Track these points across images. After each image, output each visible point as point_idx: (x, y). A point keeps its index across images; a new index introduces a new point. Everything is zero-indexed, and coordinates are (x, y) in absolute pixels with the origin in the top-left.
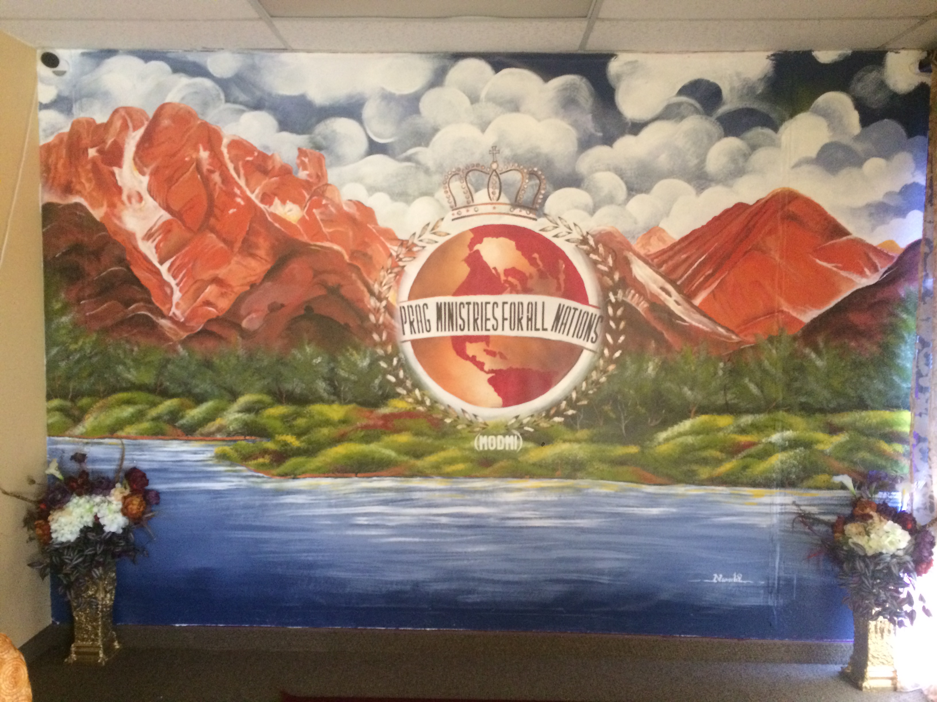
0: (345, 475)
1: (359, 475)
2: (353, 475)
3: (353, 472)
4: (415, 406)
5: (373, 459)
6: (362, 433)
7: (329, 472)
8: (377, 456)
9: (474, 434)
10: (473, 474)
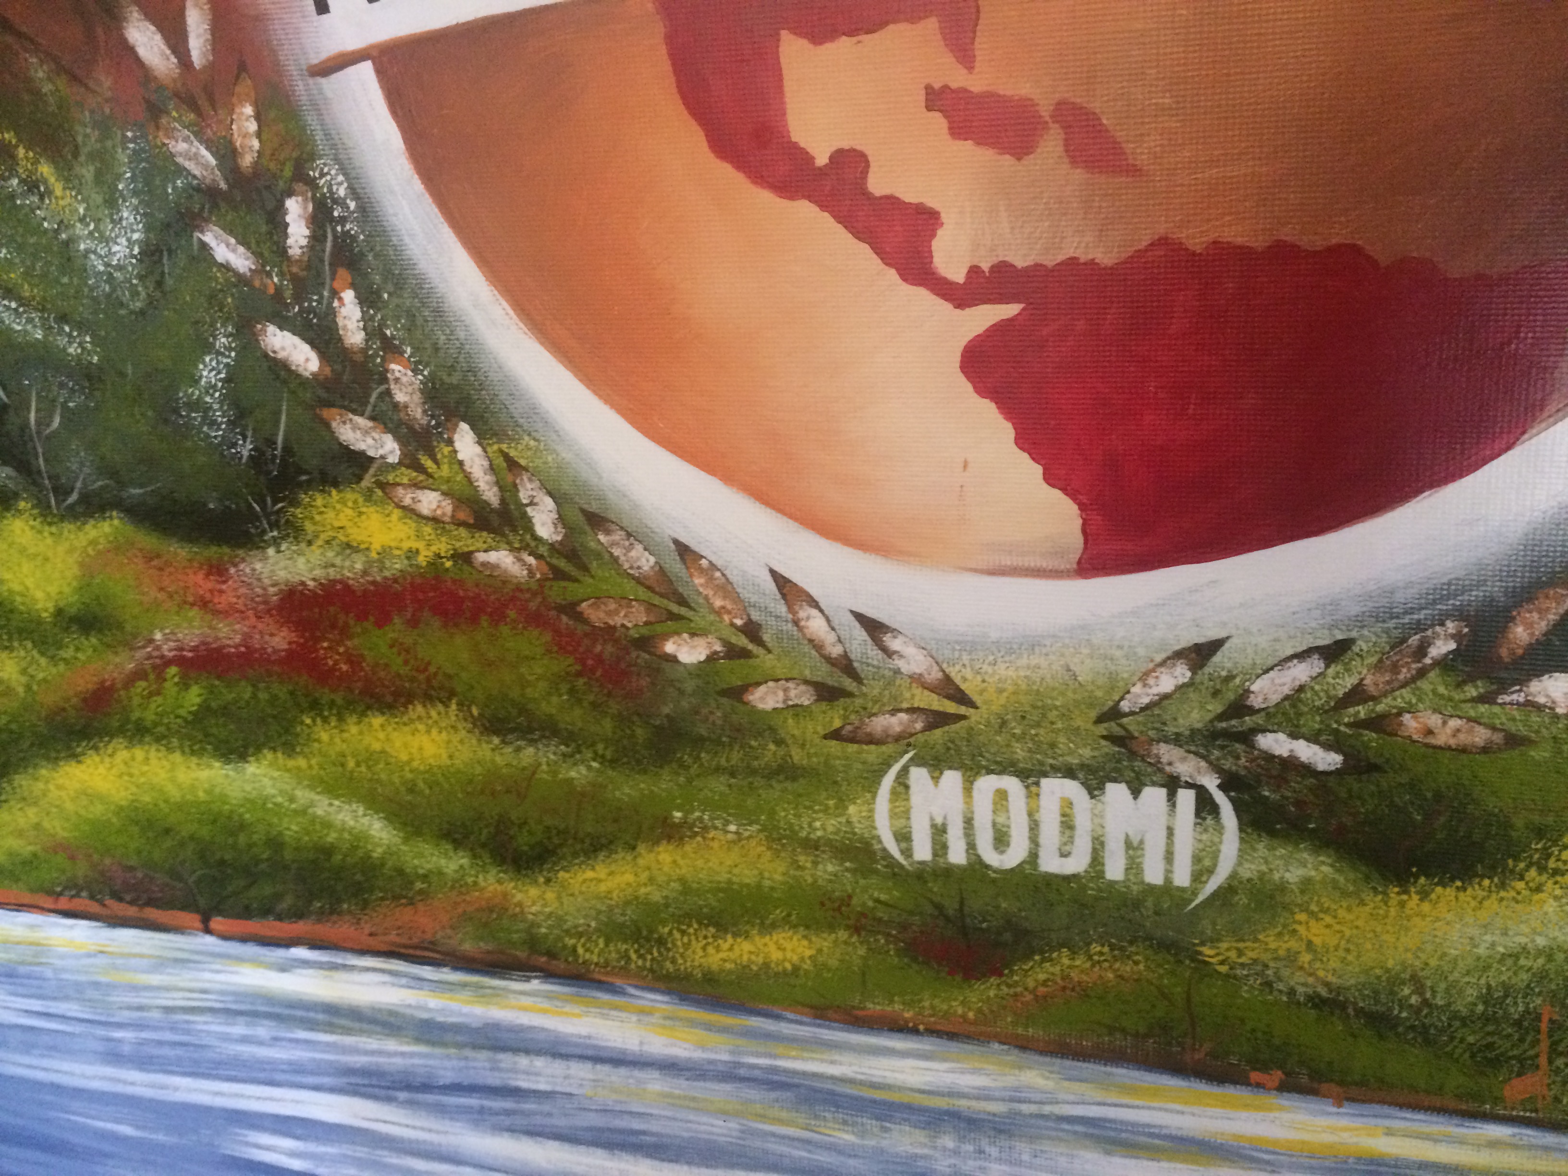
0: (152, 913)
1: (217, 922)
2: (193, 919)
3: (187, 906)
4: (465, 540)
5: (275, 843)
6: (194, 697)
7: (74, 887)
8: (291, 828)
9: (872, 753)
10: (874, 1007)
